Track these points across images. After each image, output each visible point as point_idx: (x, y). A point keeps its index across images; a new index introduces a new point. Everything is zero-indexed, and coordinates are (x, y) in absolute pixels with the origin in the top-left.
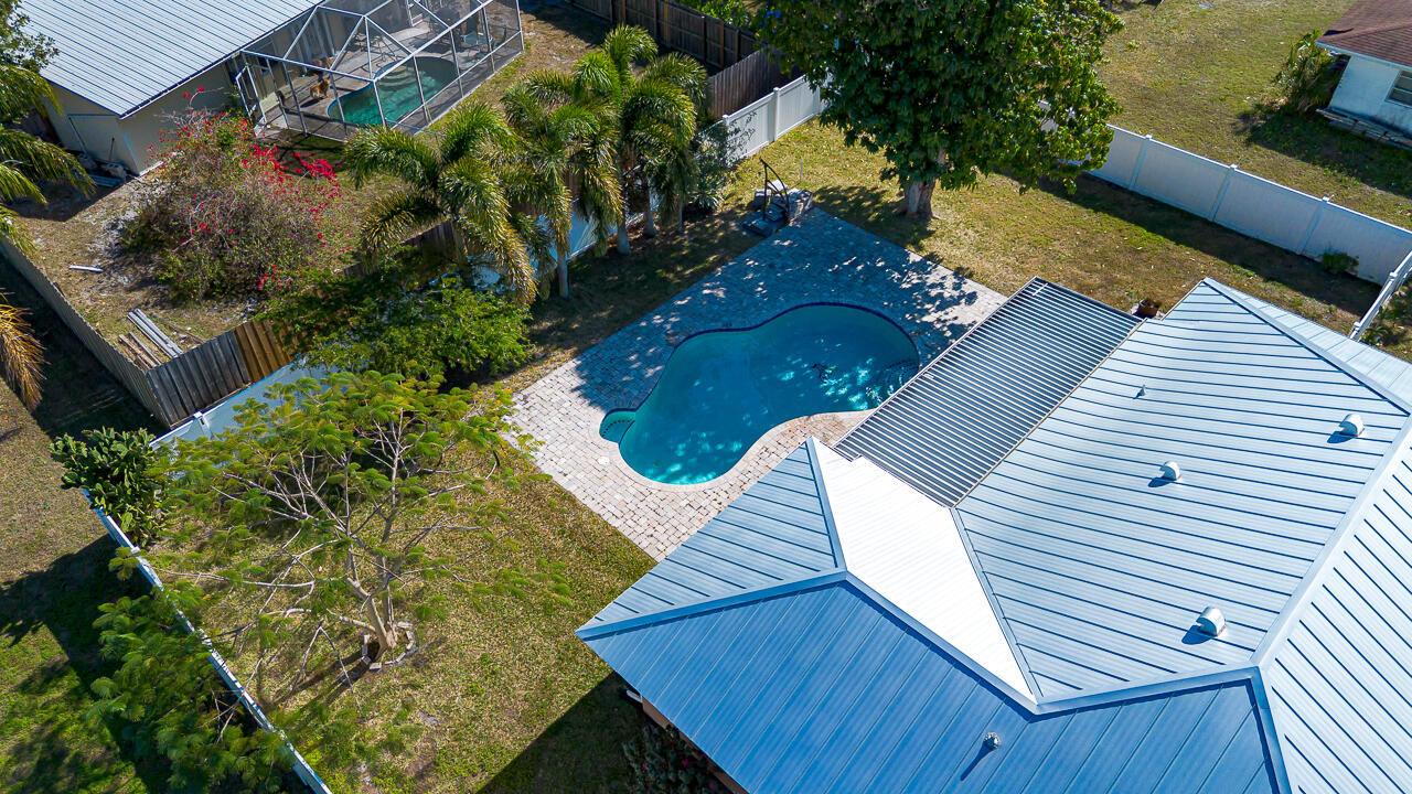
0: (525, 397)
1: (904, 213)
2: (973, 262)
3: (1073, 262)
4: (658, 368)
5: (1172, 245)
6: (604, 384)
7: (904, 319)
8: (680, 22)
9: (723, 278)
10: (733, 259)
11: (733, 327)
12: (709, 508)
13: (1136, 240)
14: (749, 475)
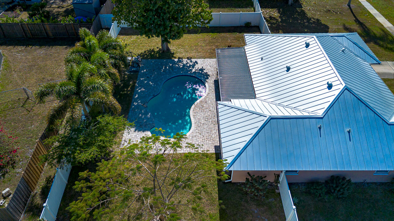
0: (125, 141)
1: (164, 51)
2: (189, 55)
3: (206, 46)
4: (150, 114)
5: (219, 34)
6: (141, 125)
7: (189, 73)
8: (55, 29)
9: (139, 86)
10: (137, 81)
11: (156, 95)
12: (197, 135)
13: (212, 36)
14: (197, 123)
